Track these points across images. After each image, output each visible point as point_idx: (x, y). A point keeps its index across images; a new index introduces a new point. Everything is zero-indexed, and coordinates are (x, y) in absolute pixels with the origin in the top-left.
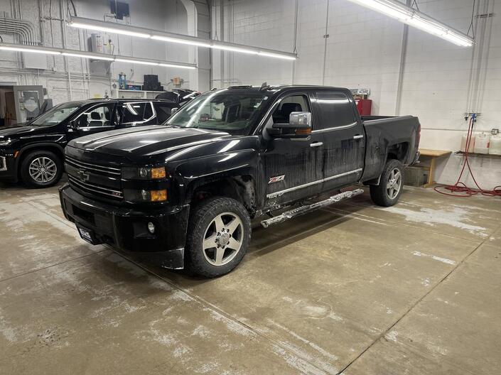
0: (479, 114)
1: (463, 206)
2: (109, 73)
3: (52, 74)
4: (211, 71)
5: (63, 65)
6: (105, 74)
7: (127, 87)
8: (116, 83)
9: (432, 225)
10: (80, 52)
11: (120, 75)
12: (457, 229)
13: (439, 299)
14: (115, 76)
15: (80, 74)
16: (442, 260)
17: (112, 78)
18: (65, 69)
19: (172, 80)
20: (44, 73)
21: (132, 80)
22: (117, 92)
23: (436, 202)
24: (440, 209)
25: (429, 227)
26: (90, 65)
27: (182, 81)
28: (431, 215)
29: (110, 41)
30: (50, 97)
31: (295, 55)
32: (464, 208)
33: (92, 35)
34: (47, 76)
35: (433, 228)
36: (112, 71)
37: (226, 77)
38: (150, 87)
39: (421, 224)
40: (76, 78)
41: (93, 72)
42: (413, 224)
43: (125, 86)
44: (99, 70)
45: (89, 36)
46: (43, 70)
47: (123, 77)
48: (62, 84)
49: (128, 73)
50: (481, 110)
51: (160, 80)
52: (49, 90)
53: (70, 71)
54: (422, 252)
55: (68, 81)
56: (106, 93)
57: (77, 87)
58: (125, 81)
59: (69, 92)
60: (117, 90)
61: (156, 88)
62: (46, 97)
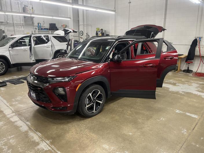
0: (202, 37)
1: (197, 82)
2: (33, 23)
3: (7, 24)
4: (78, 21)
5: (12, 20)
6: (31, 23)
7: (42, 29)
8: (37, 27)
9: (183, 93)
10: (19, 13)
11: (38, 24)
12: (196, 95)
13: (193, 144)
14: (36, 24)
15: (20, 24)
16: (191, 115)
17: (35, 25)
18: (13, 21)
19: (62, 26)
20: (3, 24)
21: (44, 26)
22: (37, 31)
23: (183, 80)
24: (185, 84)
25: (181, 95)
26: (24, 19)
27: (66, 26)
28: (181, 87)
29: (32, 8)
30: (6, 34)
31: (115, 11)
32: (197, 83)
33: (25, 5)
34: (4, 25)
35: (183, 95)
36: (34, 22)
37: (85, 23)
38: (52, 29)
39: (177, 93)
40: (18, 25)
41: (26, 22)
42: (173, 93)
43: (41, 29)
44: (28, 21)
45: (23, 6)
46: (3, 22)
47: (40, 24)
48: (12, 28)
49: (42, 23)
50: (203, 35)
51: (57, 26)
52: (6, 31)
53: (15, 22)
54: (180, 110)
55: (14, 27)
56: (32, 32)
57: (18, 29)
58: (40, 26)
59: (15, 31)
60: (37, 30)
61: (55, 29)
62: (4, 34)
